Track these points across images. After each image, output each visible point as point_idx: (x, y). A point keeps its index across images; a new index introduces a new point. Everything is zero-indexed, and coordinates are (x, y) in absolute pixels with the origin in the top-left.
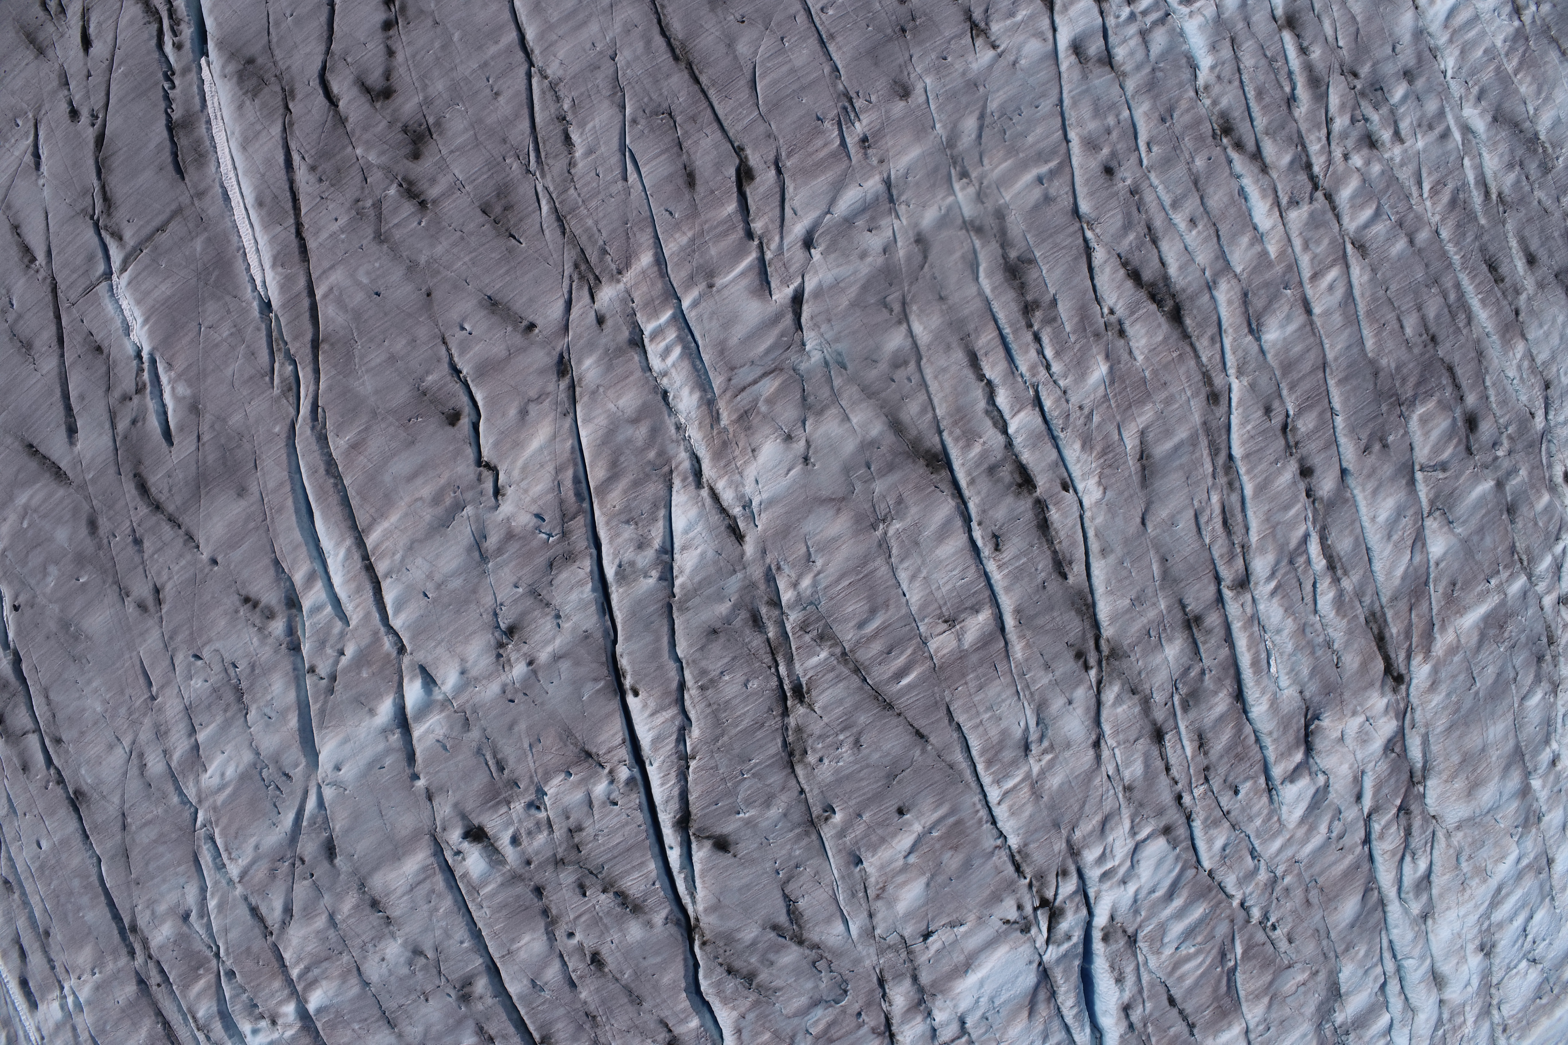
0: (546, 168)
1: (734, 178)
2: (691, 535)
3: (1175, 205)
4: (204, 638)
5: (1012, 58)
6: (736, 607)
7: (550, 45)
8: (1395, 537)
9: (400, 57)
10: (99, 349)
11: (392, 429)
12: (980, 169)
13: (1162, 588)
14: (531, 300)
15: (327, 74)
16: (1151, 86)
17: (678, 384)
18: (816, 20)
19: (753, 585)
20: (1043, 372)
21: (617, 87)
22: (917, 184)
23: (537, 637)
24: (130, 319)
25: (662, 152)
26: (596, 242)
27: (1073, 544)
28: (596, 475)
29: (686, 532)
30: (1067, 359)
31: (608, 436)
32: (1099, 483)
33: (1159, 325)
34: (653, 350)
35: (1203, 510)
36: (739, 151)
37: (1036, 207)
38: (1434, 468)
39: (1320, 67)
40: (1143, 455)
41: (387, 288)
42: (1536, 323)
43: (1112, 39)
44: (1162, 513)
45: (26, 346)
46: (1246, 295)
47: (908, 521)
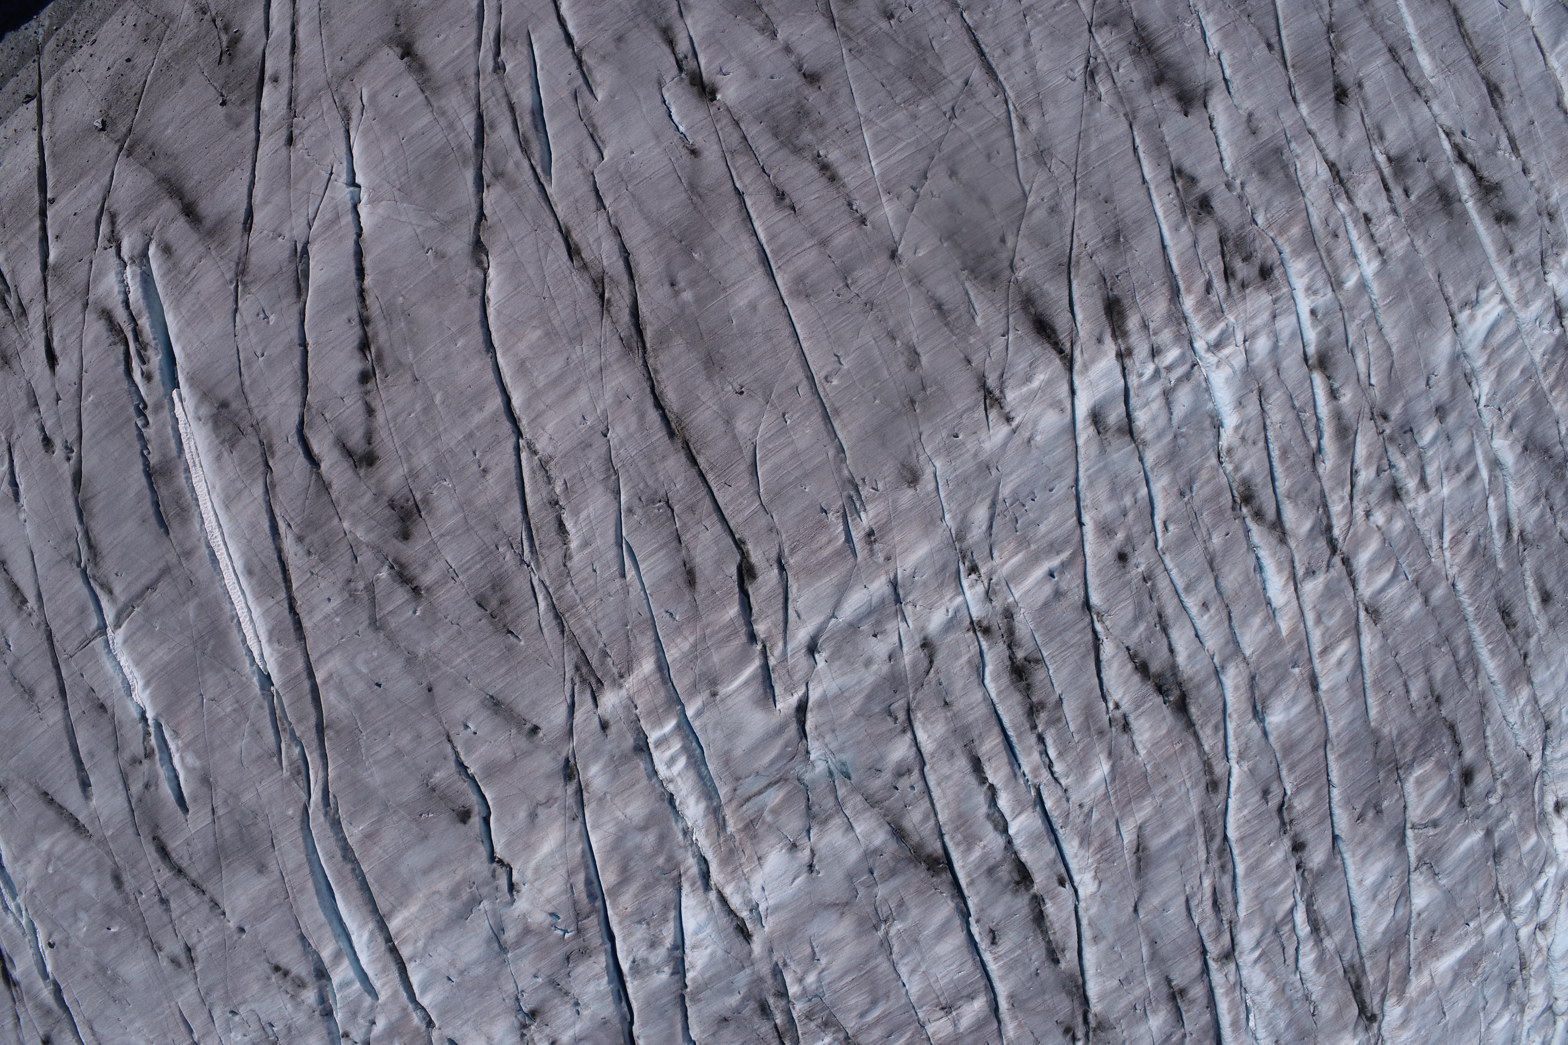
0: (541, 559)
1: (735, 577)
2: (701, 936)
3: (1188, 588)
4: (240, 998)
5: (1028, 434)
6: (745, 999)
7: (537, 416)
8: (1380, 897)
9: (380, 418)
10: (102, 707)
11: (404, 823)
12: (989, 565)
13: (1150, 967)
14: (534, 703)
15: (306, 430)
16: (1172, 457)
17: (684, 792)
18: (820, 390)
19: (761, 980)
20: (1045, 775)
21: (610, 468)
22: (925, 584)
23: (558, 1022)
24: (129, 677)
25: (661, 548)
26: (596, 644)
27: (1067, 934)
28: (608, 878)
29: (696, 933)
30: (1069, 759)
31: (617, 843)
32: (1095, 877)
33: (1164, 718)
34: (660, 758)
35: (1194, 894)
36: (739, 544)
37: (1046, 604)
38: (1426, 826)
39: (1349, 413)
40: (1140, 848)
41: (387, 680)
42: (1544, 665)
43: (1133, 401)
44: (1154, 901)
45: (29, 692)
46: (1253, 678)
47: (909, 922)
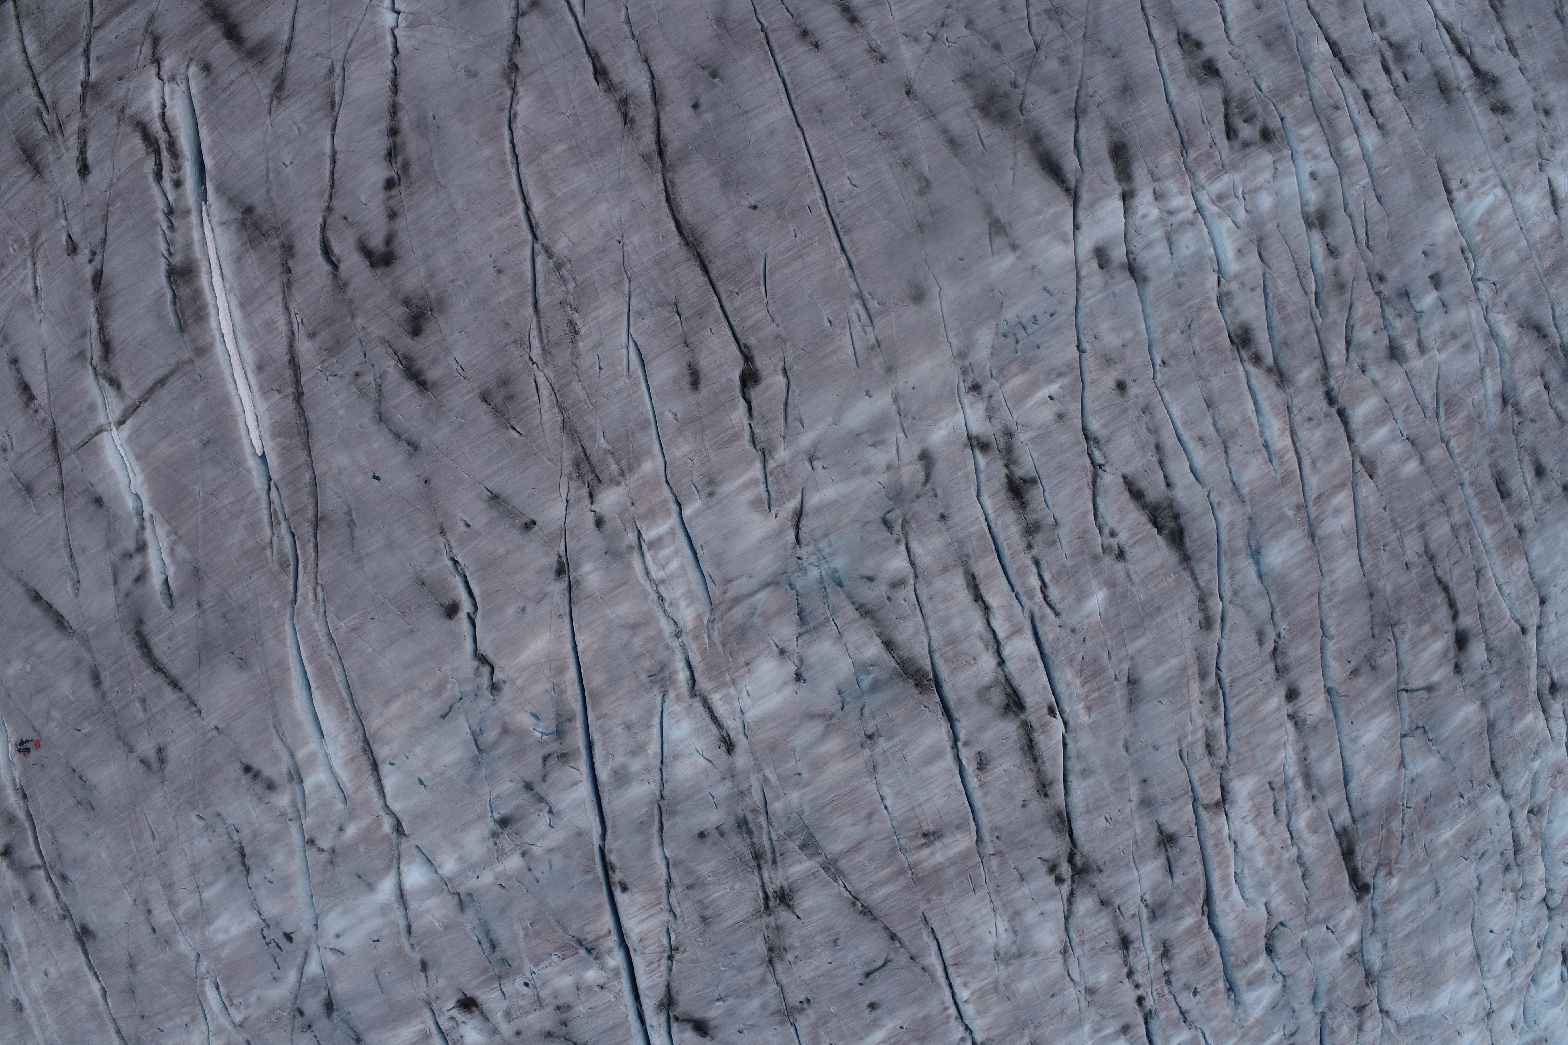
0: (549, 357)
1: (738, 381)
3: (1186, 423)
4: (206, 801)
5: (1033, 262)
6: (725, 815)
7: (555, 222)
9: (403, 221)
10: (99, 501)
11: (391, 617)
13: (1140, 810)
14: (532, 497)
15: (328, 233)
16: (1173, 295)
17: (675, 593)
18: (831, 209)
19: (741, 794)
20: (1040, 599)
21: (623, 273)
23: (532, 832)
24: (129, 472)
25: (668, 349)
26: (598, 441)
27: (1055, 764)
28: (592, 680)
30: (1064, 582)
31: (604, 642)
32: (1087, 706)
33: (1158, 549)
34: (652, 557)
36: (746, 351)
37: (1045, 426)
38: (1420, 689)
39: (1347, 272)
40: (1131, 681)
41: (386, 472)
42: (1540, 541)
43: (1133, 241)
44: (1146, 738)
45: (28, 489)
46: (1250, 519)
